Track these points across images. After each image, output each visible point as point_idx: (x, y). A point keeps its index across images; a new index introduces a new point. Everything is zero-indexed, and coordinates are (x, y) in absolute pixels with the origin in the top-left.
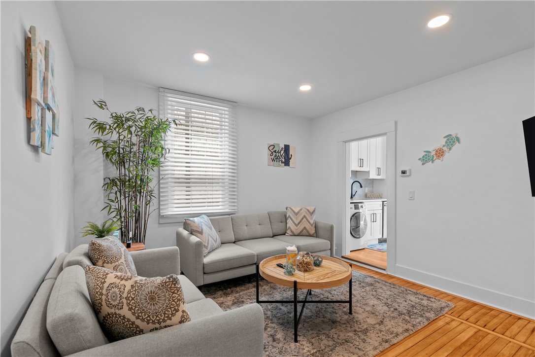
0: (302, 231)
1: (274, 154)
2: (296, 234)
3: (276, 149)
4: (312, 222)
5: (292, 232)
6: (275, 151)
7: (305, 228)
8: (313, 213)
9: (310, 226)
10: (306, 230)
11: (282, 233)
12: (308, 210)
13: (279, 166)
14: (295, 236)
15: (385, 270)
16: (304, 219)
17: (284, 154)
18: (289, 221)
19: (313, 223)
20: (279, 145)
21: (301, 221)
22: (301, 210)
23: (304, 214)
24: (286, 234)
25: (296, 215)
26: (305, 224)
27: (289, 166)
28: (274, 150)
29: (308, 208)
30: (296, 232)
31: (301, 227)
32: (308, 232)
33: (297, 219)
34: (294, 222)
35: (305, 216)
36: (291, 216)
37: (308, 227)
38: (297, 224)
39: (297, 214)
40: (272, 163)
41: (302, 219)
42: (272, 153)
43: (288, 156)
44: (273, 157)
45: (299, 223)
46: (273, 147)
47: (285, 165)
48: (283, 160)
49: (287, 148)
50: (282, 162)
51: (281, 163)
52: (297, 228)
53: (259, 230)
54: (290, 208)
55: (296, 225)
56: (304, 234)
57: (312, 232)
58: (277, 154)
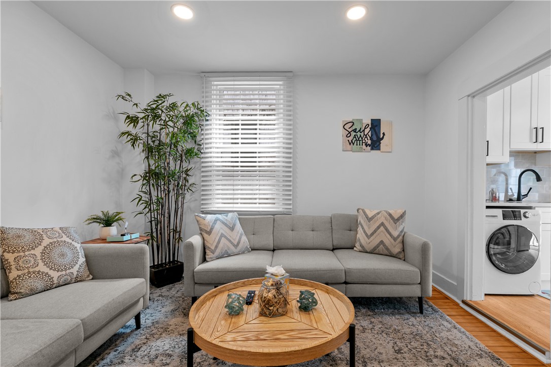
0: (378, 246)
1: (353, 134)
2: (368, 251)
3: (357, 126)
4: (395, 234)
5: (361, 246)
6: (355, 130)
7: (382, 242)
8: (398, 219)
9: (392, 241)
10: (384, 245)
11: (348, 246)
12: (390, 215)
13: (361, 150)
14: (367, 252)
15: (543, 353)
16: (382, 228)
17: (370, 134)
18: (360, 230)
19: (399, 236)
20: (361, 121)
21: (375, 231)
22: (378, 213)
23: (382, 220)
24: (355, 248)
25: (369, 222)
26: (382, 236)
27: (379, 149)
28: (354, 128)
29: (390, 212)
30: (369, 247)
31: (375, 241)
32: (387, 249)
33: (369, 228)
34: (365, 232)
35: (382, 224)
36: (362, 222)
37: (388, 241)
38: (369, 234)
39: (370, 219)
40: (349, 147)
41: (378, 228)
42: (350, 133)
43: (378, 136)
44: (350, 139)
45: (372, 234)
46: (350, 125)
47: (372, 149)
48: (369, 142)
49: (376, 124)
50: (366, 145)
51: (364, 146)
52: (368, 241)
53: (311, 238)
54: (363, 210)
55: (368, 237)
56: (381, 252)
57: (396, 250)
58: (359, 134)
